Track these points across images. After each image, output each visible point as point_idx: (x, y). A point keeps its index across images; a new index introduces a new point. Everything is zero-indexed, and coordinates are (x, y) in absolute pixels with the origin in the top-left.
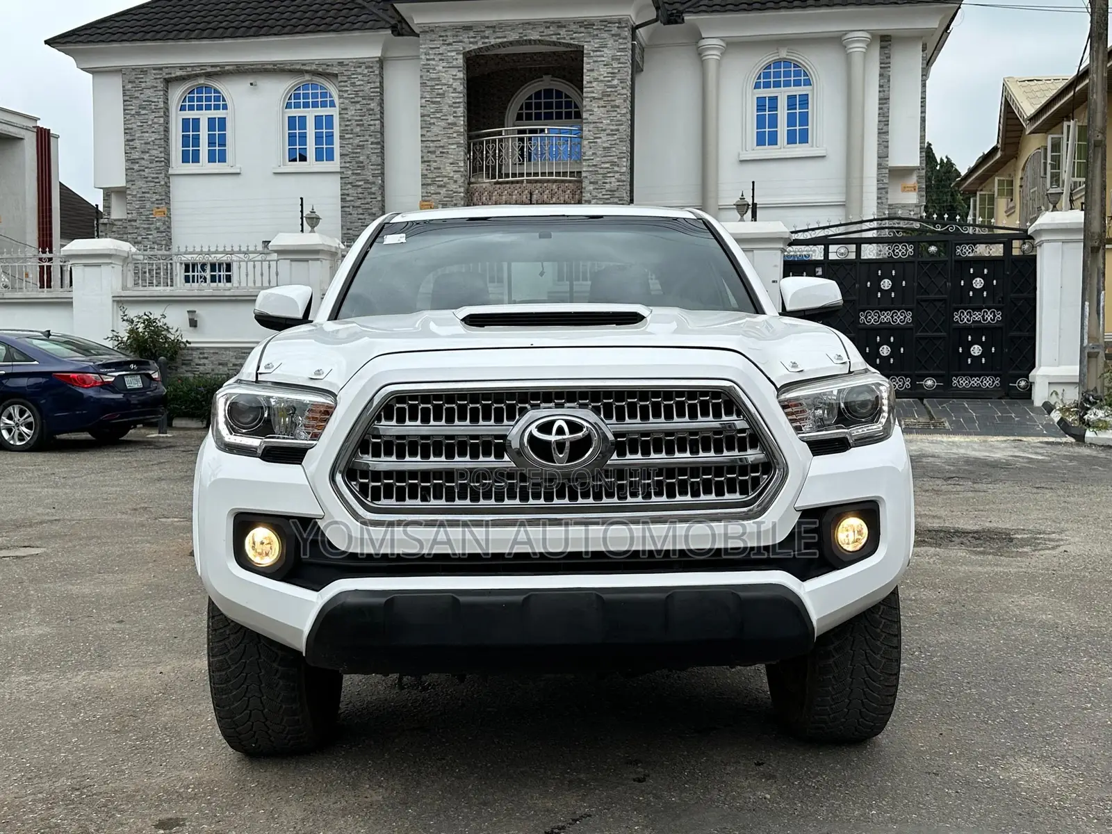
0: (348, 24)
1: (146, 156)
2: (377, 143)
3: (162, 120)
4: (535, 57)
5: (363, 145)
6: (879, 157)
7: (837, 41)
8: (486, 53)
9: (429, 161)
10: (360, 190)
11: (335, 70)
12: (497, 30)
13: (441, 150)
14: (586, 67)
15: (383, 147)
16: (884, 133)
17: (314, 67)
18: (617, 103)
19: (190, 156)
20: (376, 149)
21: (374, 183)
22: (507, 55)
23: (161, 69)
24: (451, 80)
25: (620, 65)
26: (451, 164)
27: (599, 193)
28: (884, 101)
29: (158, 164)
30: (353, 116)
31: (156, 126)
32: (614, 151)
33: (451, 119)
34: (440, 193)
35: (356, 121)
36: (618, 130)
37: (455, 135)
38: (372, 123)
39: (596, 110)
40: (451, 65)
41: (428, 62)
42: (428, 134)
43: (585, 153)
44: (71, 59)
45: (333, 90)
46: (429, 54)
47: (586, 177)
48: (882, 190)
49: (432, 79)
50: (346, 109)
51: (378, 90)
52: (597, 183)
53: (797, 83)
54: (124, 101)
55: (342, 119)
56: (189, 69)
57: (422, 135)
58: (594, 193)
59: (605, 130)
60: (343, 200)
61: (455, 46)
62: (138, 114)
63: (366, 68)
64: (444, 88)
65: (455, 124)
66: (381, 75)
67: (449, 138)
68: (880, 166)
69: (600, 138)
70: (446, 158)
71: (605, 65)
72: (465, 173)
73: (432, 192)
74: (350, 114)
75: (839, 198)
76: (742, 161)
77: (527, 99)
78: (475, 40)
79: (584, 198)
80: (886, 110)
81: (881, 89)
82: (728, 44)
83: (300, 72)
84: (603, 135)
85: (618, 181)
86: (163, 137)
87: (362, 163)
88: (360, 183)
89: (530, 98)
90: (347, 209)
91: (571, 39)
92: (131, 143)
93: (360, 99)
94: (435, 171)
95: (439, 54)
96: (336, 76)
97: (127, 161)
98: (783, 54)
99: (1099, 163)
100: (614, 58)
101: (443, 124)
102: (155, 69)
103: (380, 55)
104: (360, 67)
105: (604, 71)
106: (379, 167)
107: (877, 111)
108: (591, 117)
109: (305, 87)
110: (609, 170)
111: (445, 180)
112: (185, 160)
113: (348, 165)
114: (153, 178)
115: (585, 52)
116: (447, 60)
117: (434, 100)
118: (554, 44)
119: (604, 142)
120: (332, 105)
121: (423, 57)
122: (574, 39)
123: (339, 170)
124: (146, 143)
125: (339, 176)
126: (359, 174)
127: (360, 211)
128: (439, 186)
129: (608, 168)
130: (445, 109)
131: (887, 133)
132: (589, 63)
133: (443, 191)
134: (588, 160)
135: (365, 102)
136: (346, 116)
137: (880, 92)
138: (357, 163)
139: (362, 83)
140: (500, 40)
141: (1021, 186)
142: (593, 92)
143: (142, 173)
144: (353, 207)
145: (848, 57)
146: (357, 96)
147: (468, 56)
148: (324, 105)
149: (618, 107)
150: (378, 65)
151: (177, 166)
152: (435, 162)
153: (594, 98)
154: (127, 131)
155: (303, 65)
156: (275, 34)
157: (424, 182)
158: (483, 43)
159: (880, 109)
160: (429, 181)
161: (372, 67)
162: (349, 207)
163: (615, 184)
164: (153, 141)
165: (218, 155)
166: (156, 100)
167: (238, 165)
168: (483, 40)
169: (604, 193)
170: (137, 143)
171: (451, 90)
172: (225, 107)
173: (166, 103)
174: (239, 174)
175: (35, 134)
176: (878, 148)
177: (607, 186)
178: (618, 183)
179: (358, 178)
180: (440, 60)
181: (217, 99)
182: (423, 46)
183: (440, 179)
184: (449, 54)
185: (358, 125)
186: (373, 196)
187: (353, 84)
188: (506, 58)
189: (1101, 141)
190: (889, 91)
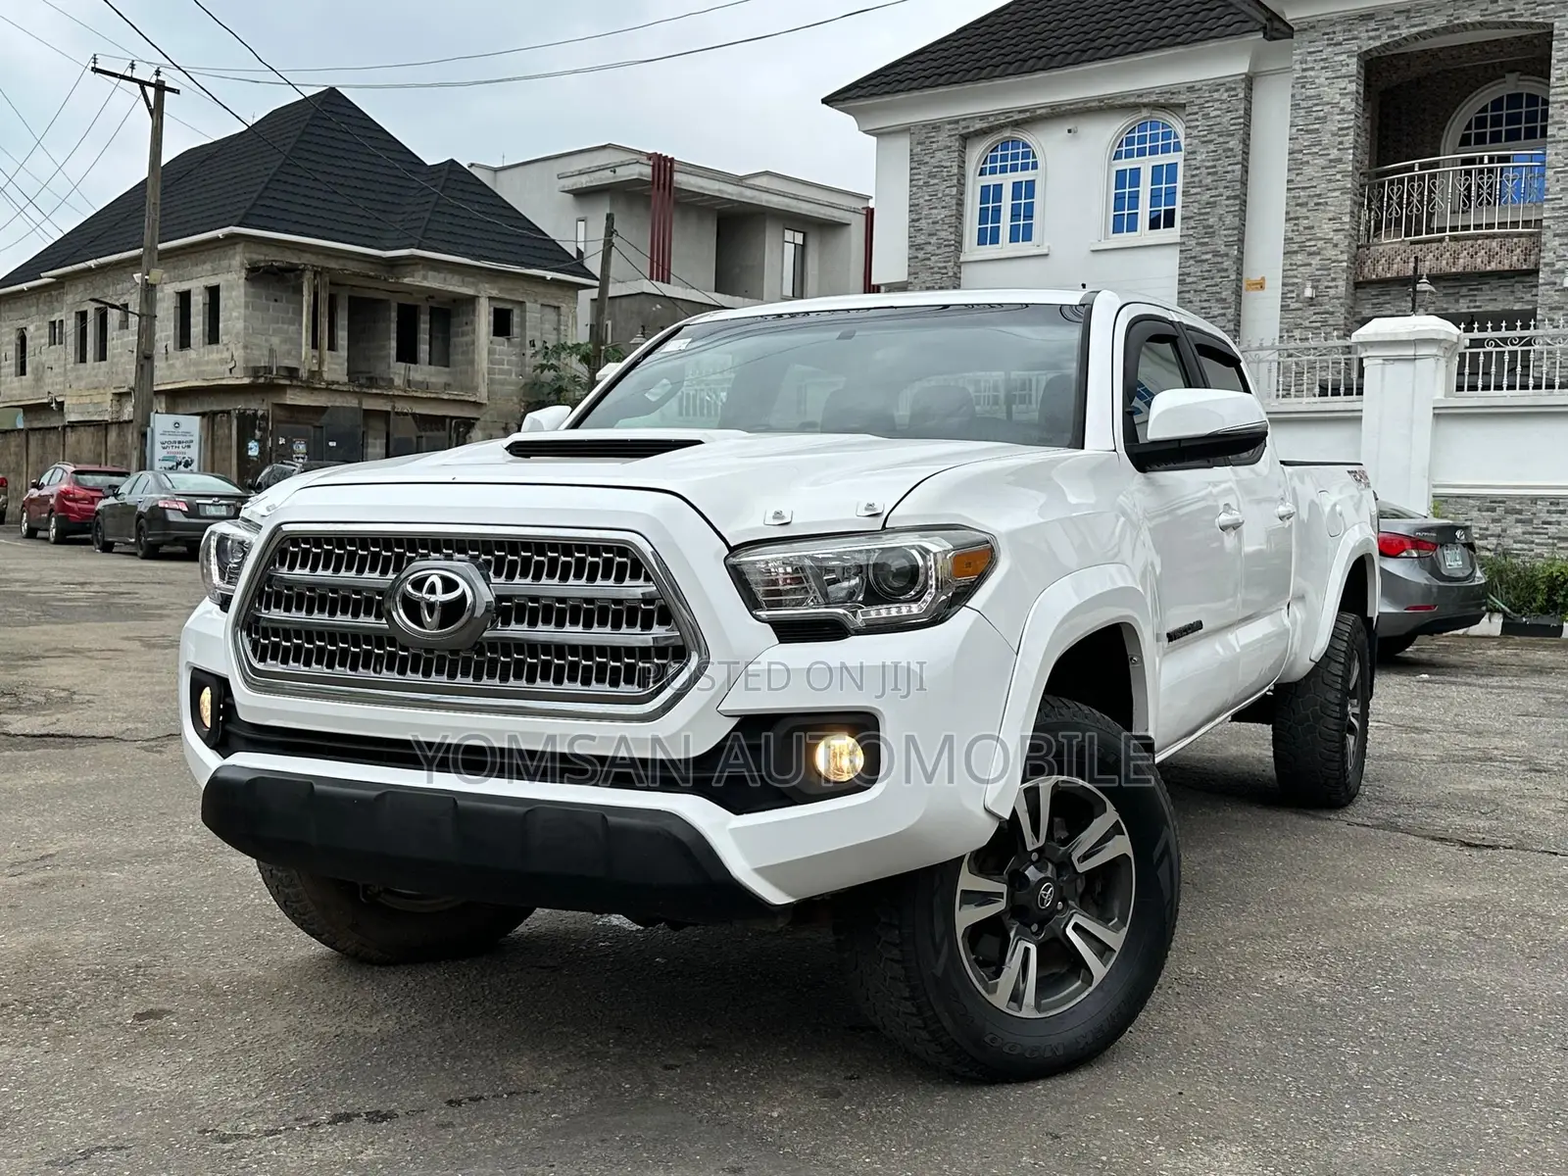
0: (1203, 32)
1: (933, 240)
2: (1235, 197)
3: (954, 191)
4: (1487, 48)
5: (1215, 202)
8: (1395, 52)
9: (1297, 218)
10: (1206, 267)
11: (1182, 99)
12: (1412, 15)
13: (1316, 200)
14: (1556, 56)
15: (1244, 203)
17: (1154, 98)
19: (987, 237)
20: (1233, 205)
21: (1227, 255)
22: (1441, 49)
23: (957, 122)
24: (1338, 96)
26: (1330, 220)
29: (947, 249)
30: (1203, 161)
31: (947, 199)
33: (1334, 153)
34: (1310, 265)
35: (1207, 168)
37: (1339, 177)
38: (1229, 168)
39: (1567, 121)
40: (1339, 74)
41: (1305, 74)
42: (1298, 178)
43: (1548, 190)
44: (851, 118)
45: (1178, 127)
46: (1306, 62)
47: (1549, 227)
49: (1309, 98)
50: (1194, 152)
51: (1242, 120)
54: (911, 169)
55: (1187, 167)
56: (991, 119)
57: (1288, 181)
58: (1561, 251)
60: (1181, 282)
61: (1346, 47)
62: (926, 184)
63: (1227, 91)
64: (1327, 108)
65: (1340, 160)
66: (1248, 99)
67: (1330, 181)
70: (1324, 211)
72: (1353, 232)
73: (1299, 263)
74: (1199, 158)
77: (1480, 112)
78: (1378, 33)
79: (1542, 261)
83: (1136, 107)
86: (954, 212)
87: (1212, 227)
88: (1209, 256)
89: (1484, 109)
90: (1187, 295)
91: (1533, 15)
92: (917, 224)
93: (1213, 136)
94: (1307, 232)
95: (1322, 60)
96: (1183, 106)
97: (911, 247)
101: (1321, 161)
102: (950, 123)
103: (1246, 70)
104: (1218, 90)
106: (1236, 232)
109: (1142, 127)
111: (1320, 244)
112: (981, 241)
113: (1191, 232)
114: (940, 268)
115: (1556, 32)
116: (1333, 67)
117: (1311, 127)
118: (1506, 25)
120: (1177, 148)
121: (1297, 67)
122: (1537, 14)
123: (1178, 240)
124: (933, 223)
125: (1178, 248)
126: (1206, 244)
127: (1205, 296)
128: (1310, 254)
130: (1326, 139)
132: (1561, 50)
133: (1315, 261)
134: (1552, 200)
135: (1221, 140)
136: (1193, 162)
138: (1204, 228)
139: (1219, 112)
140: (1415, 30)
142: (1561, 95)
143: (928, 262)
144: (1195, 291)
146: (1210, 132)
147: (1368, 58)
148: (1166, 149)
150: (1243, 86)
151: (972, 250)
152: (1307, 218)
153: (1567, 102)
154: (914, 208)
155: (1139, 96)
156: (1101, 59)
157: (1289, 249)
158: (1389, 37)
160: (1295, 247)
161: (1234, 89)
162: (1189, 292)
164: (942, 219)
165: (1022, 233)
166: (949, 164)
167: (1046, 244)
168: (1389, 33)
170: (923, 224)
171: (1336, 110)
172: (1035, 166)
173: (961, 167)
174: (1047, 255)
175: (864, 217)
179: (1204, 249)
180: (1322, 68)
181: (1026, 155)
182: (1298, 51)
183: (1313, 243)
184: (1336, 59)
185: (1209, 174)
186: (1223, 274)
187: (1206, 116)
188: (1440, 54)
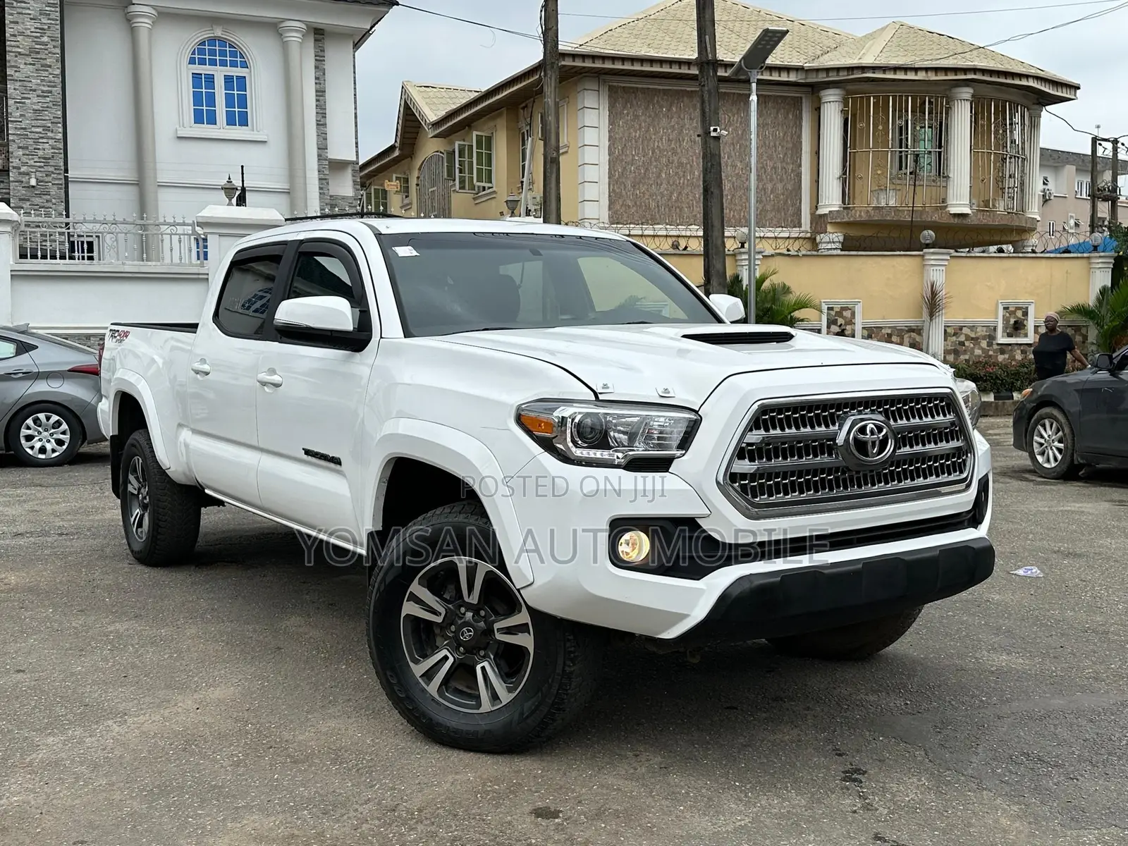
6: (319, 149)
7: (274, 28)
14: (8, 18)
16: (322, 125)
18: (48, 62)
25: (49, 22)
27: (30, 160)
28: (321, 94)
32: (47, 115)
36: (51, 92)
39: (22, 66)
43: (11, 114)
47: (14, 141)
48: (323, 181)
52: (27, 148)
53: (234, 64)
58: (24, 159)
59: (35, 91)
68: (320, 157)
69: (30, 99)
71: (31, 19)
75: (283, 185)
76: (178, 137)
79: (11, 164)
80: (323, 102)
81: (317, 81)
82: (159, 13)
84: (32, 95)
85: (52, 149)
98: (218, 32)
99: (554, 176)
100: (42, 13)
105: (31, 25)
107: (314, 103)
108: (17, 74)
110: (41, 135)
119: (34, 104)
129: (40, 133)
131: (325, 125)
132: (12, 14)
134: (16, 122)
137: (316, 83)
141: (417, 185)
142: (18, 47)
145: (285, 46)
149: (50, 66)
153: (19, 53)
159: (317, 100)
163: (49, 152)
169: (36, 160)
176: (318, 139)
177: (40, 153)
178: (53, 151)
189: (555, 158)
190: (324, 84)
